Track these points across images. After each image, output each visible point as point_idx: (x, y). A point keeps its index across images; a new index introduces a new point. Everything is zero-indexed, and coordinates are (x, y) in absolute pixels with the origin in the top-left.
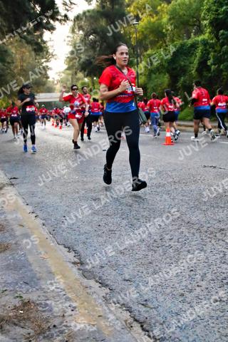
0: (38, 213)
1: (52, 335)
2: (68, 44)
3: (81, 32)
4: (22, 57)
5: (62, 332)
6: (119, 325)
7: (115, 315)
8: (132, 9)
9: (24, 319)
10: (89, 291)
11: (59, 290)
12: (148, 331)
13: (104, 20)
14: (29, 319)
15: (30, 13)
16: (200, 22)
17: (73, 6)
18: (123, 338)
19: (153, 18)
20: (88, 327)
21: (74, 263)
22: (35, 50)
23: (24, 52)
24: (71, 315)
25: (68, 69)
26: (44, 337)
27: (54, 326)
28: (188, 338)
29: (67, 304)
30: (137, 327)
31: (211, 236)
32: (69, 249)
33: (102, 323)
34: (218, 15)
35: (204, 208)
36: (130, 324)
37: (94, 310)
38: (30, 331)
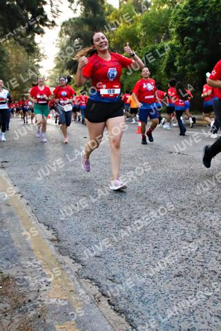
0: (24, 193)
1: (27, 309)
2: (56, 46)
3: (68, 36)
4: (17, 57)
5: (35, 307)
6: (88, 300)
7: (85, 290)
8: (111, 17)
9: (2, 294)
10: (63, 267)
11: (36, 266)
12: (114, 305)
13: (87, 26)
14: (6, 294)
15: (22, 19)
16: (168, 29)
17: (59, 13)
18: (91, 312)
19: (129, 25)
20: (60, 302)
21: (52, 240)
22: (27, 51)
23: (18, 53)
24: (45, 290)
25: (57, 67)
26: (20, 312)
27: (30, 301)
28: (149, 312)
29: (43, 280)
30: (104, 301)
31: (173, 215)
32: (49, 227)
33: (73, 298)
34: (184, 23)
35: (169, 189)
36: (98, 298)
37: (67, 285)
38: (7, 305)
